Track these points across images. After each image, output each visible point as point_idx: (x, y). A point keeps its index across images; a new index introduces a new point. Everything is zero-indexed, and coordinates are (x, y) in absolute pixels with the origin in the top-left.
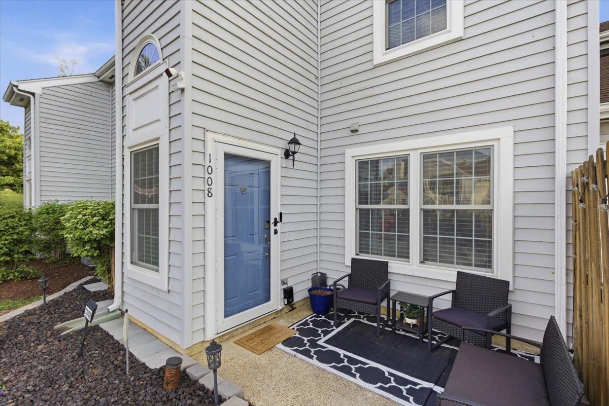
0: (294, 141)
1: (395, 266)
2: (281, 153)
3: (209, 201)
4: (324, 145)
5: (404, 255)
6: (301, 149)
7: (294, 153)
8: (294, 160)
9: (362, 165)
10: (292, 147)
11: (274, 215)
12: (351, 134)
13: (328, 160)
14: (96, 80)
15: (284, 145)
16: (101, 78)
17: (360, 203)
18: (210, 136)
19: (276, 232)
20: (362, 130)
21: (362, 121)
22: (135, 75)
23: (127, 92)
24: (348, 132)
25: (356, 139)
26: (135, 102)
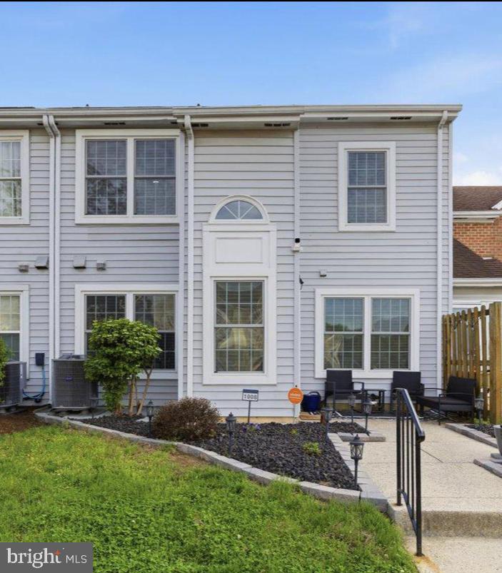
9: (329, 302)
12: (320, 277)
17: (325, 331)
20: (328, 276)
21: (329, 269)
22: (217, 218)
23: (206, 228)
24: (317, 276)
25: (323, 281)
26: (218, 241)
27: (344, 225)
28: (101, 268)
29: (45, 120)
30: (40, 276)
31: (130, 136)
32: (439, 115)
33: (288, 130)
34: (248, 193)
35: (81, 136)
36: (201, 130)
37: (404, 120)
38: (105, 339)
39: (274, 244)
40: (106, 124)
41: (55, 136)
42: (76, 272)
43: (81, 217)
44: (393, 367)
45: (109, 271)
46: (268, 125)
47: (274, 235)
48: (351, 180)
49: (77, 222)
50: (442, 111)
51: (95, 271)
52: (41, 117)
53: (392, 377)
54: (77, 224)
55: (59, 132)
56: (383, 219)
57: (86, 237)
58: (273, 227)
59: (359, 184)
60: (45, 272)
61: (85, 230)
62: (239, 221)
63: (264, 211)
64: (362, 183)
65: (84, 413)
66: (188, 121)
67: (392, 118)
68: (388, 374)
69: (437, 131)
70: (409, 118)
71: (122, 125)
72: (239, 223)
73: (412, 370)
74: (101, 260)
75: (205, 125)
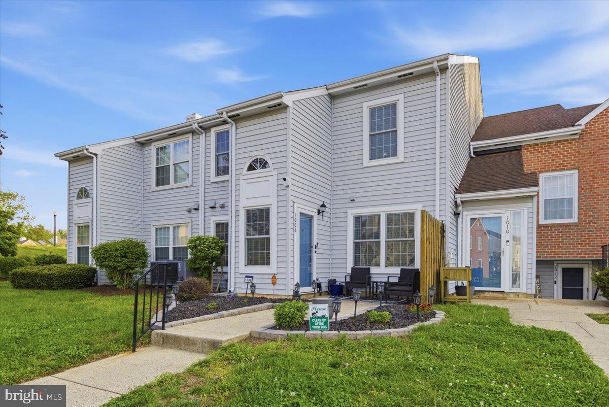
0: (323, 206)
1: (373, 270)
2: (316, 211)
3: (295, 233)
4: (335, 207)
5: (378, 265)
6: (327, 210)
7: (323, 212)
8: (323, 216)
9: (357, 219)
10: (323, 209)
11: (314, 244)
12: (351, 202)
13: (336, 215)
14: (134, 141)
15: (318, 207)
16: (137, 140)
17: (355, 239)
18: (296, 205)
19: (316, 252)
20: (357, 200)
21: (357, 195)
22: (247, 171)
23: (241, 178)
24: (349, 200)
25: (353, 204)
27: (366, 162)
28: (223, 207)
29: (194, 126)
30: (195, 214)
33: (282, 108)
34: (262, 153)
35: (213, 132)
36: (236, 118)
37: (409, 76)
41: (202, 133)
42: (211, 210)
43: (214, 178)
45: (226, 208)
48: (372, 129)
49: (212, 181)
51: (220, 209)
52: (192, 125)
53: (399, 273)
54: (212, 183)
55: (203, 131)
56: (394, 154)
58: (275, 173)
59: (378, 130)
60: (198, 211)
61: (216, 185)
64: (381, 129)
66: (225, 116)
67: (399, 76)
68: (397, 270)
69: (435, 78)
70: (412, 73)
72: (259, 172)
74: (222, 202)
75: (238, 115)
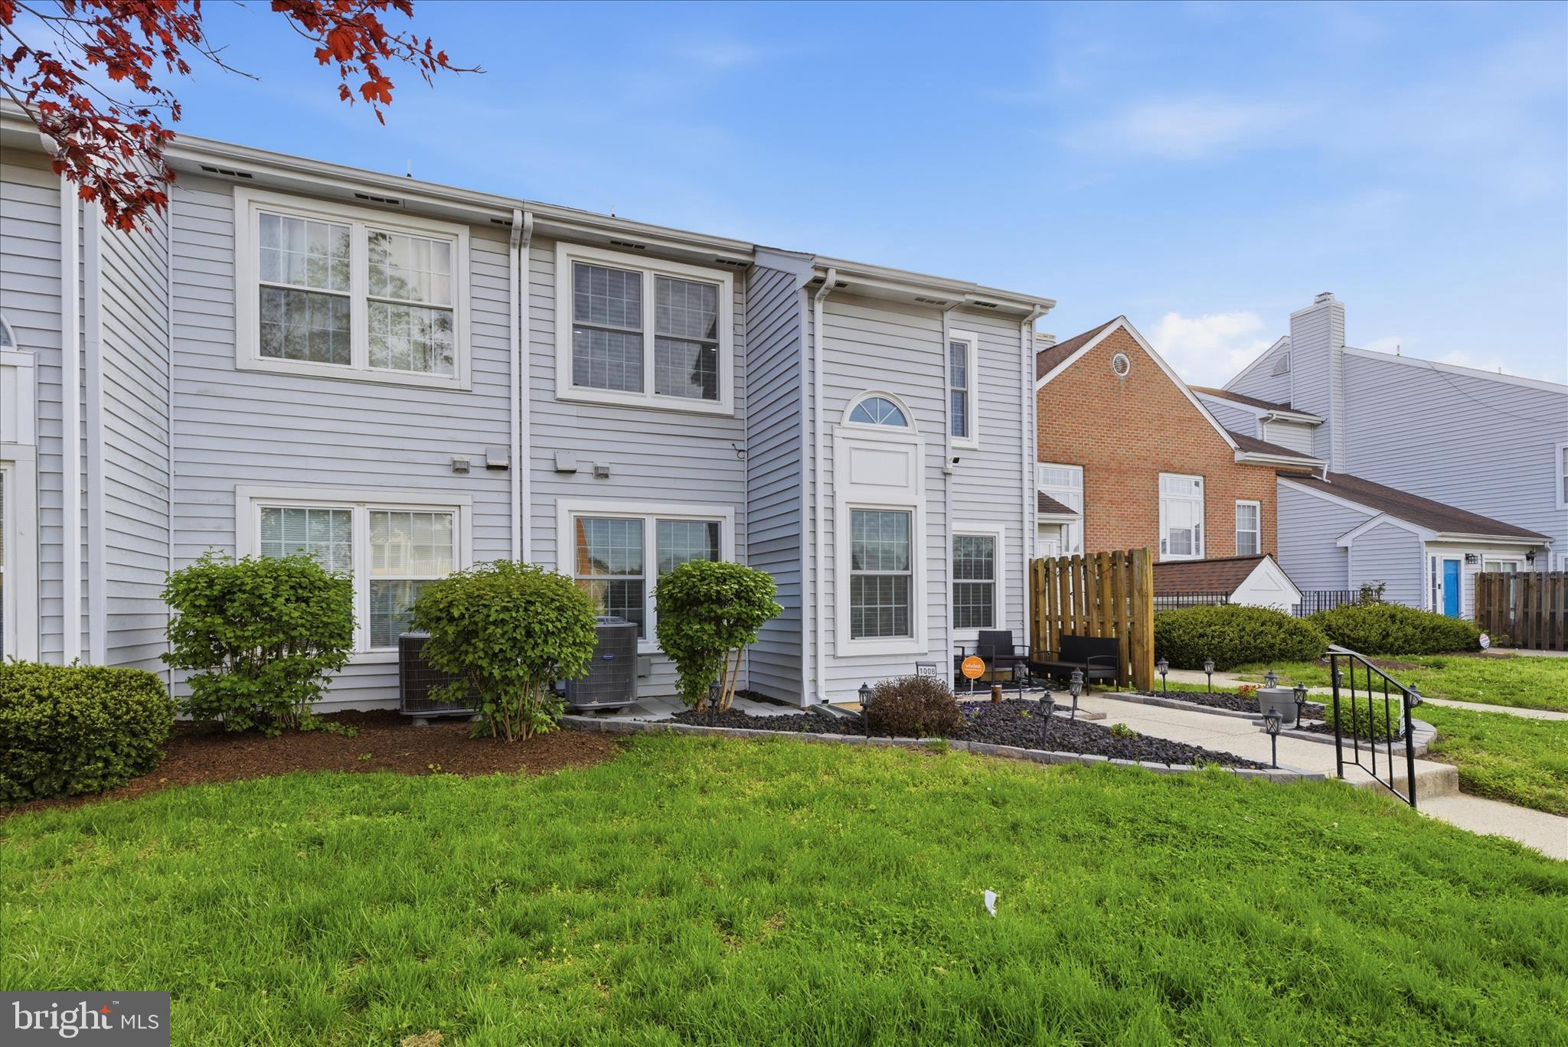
22: (852, 419)
23: (837, 432)
26: (853, 452)
28: (602, 474)
29: (517, 217)
30: (497, 481)
31: (649, 269)
32: (1029, 308)
34: (891, 389)
36: (836, 290)
38: (718, 592)
39: (922, 461)
40: (613, 242)
42: (558, 478)
43: (566, 388)
44: (976, 624)
45: (612, 480)
46: (920, 299)
47: (922, 450)
49: (560, 395)
50: (1034, 305)
51: (590, 479)
52: (513, 211)
54: (558, 400)
55: (530, 242)
56: (967, 432)
57: (575, 422)
58: (920, 440)
60: (504, 475)
61: (573, 410)
62: (878, 426)
63: (911, 415)
65: (626, 710)
67: (977, 303)
69: (1020, 326)
70: (994, 306)
71: (639, 250)
72: (878, 429)
73: (997, 630)
74: (602, 461)
75: (843, 285)
